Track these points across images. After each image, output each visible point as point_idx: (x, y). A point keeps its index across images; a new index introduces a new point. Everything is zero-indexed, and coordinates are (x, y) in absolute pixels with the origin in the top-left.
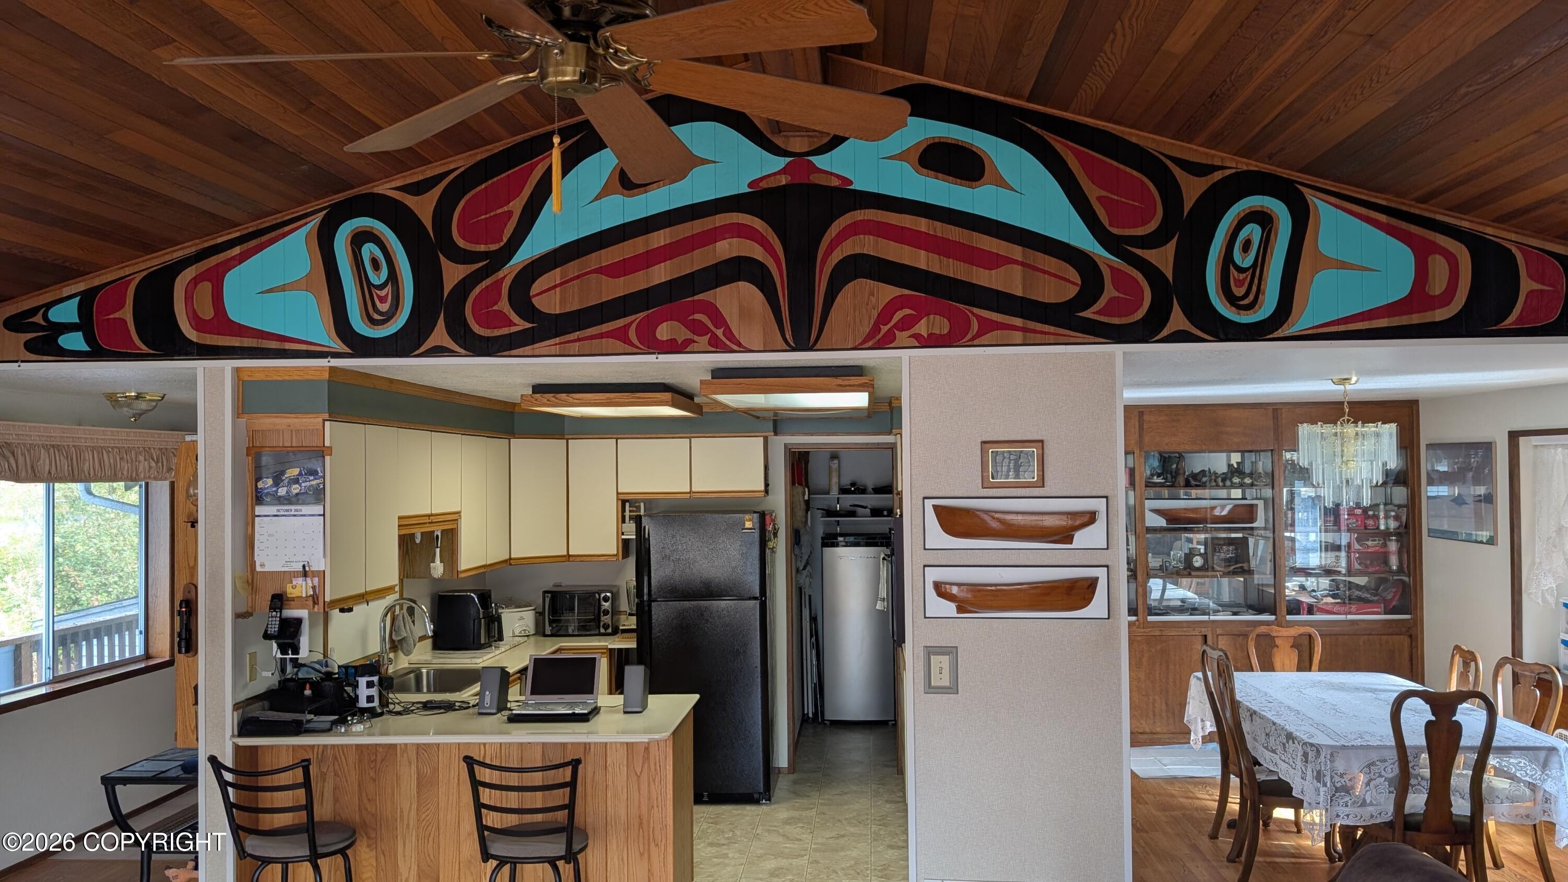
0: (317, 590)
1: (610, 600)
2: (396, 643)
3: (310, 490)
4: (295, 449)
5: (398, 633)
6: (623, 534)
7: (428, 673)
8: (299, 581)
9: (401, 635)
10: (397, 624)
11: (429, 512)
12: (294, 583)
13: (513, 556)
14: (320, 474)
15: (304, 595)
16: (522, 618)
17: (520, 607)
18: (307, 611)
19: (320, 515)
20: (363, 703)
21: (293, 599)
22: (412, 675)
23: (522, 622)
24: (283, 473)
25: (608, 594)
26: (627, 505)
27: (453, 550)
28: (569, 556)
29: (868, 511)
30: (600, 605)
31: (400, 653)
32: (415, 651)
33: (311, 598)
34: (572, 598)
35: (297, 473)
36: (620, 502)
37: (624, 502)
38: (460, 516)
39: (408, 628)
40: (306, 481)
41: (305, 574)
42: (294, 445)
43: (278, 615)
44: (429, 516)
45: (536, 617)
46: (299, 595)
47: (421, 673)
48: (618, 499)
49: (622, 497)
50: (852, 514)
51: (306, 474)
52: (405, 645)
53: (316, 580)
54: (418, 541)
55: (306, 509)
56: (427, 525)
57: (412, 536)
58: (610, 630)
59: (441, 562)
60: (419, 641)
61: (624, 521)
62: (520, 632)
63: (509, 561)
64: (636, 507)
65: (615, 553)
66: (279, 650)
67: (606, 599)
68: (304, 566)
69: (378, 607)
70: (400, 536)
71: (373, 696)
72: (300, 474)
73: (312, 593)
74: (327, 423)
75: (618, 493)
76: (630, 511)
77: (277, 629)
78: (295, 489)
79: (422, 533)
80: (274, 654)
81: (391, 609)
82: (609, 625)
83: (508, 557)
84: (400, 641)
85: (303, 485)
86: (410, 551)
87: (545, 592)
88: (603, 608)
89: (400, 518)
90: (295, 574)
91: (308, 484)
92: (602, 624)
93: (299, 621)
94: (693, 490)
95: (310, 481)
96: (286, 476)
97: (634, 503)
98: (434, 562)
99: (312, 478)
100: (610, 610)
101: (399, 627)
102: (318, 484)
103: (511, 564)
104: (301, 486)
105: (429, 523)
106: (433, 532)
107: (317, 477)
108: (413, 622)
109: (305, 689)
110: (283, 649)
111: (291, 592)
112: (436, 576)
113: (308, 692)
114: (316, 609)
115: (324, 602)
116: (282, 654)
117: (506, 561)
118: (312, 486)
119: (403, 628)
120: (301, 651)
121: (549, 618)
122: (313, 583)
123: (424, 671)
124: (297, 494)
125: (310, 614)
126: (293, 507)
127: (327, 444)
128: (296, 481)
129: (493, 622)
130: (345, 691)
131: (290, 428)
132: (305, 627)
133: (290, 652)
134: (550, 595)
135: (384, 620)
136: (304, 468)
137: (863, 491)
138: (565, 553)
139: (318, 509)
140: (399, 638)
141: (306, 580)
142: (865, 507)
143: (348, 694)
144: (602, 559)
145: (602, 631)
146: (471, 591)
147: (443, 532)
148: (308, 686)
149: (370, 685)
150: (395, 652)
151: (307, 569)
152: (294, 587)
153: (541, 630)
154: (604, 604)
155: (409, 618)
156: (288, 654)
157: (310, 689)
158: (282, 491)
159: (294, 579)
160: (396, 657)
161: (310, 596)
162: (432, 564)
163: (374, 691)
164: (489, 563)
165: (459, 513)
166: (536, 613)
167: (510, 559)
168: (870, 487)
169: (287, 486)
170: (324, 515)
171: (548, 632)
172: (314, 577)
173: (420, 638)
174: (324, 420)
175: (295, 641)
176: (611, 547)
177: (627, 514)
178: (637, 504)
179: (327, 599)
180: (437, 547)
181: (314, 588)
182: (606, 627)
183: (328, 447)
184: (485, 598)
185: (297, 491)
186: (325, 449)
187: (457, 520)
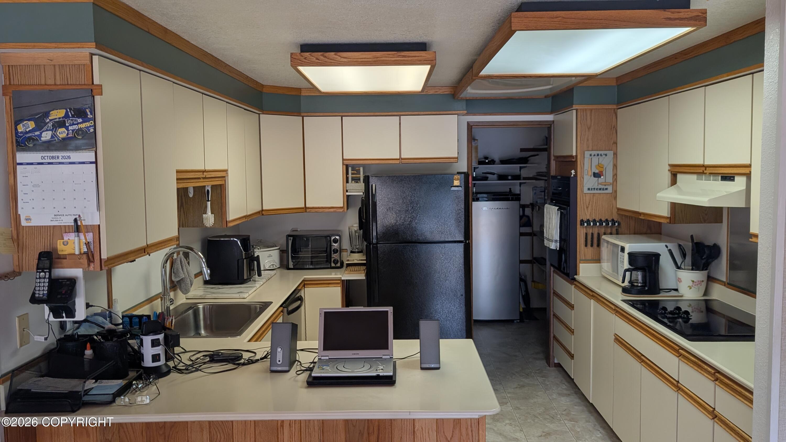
0: (92, 247)
1: (339, 242)
2: (175, 283)
3: (78, 135)
4: (60, 87)
5: (177, 275)
6: (347, 191)
7: (204, 308)
8: (71, 237)
9: (179, 277)
10: (176, 267)
11: (203, 168)
12: (66, 238)
13: (264, 208)
14: (90, 116)
15: (77, 253)
16: (270, 256)
17: (268, 247)
18: (82, 269)
19: (91, 163)
20: (148, 362)
21: (64, 257)
22: (191, 312)
23: (270, 259)
24: (47, 114)
25: (337, 237)
26: (350, 169)
27: (222, 203)
28: (306, 208)
29: (495, 176)
30: (331, 246)
31: (179, 292)
32: (192, 289)
33: (85, 256)
34: (308, 240)
35: (63, 115)
36: (345, 167)
37: (347, 167)
38: (227, 174)
39: (185, 270)
40: (73, 124)
41: (77, 228)
42: (58, 83)
43: (47, 276)
44: (204, 171)
45: (280, 253)
46: (72, 252)
47: (198, 309)
48: (343, 164)
49: (346, 162)
50: (486, 179)
51: (73, 116)
52: (183, 285)
53: (90, 237)
54: (191, 195)
55: (76, 156)
56: (202, 180)
57: (186, 190)
58: (339, 265)
59: (212, 213)
60: (195, 278)
61: (347, 182)
62: (270, 267)
63: (262, 212)
64: (356, 170)
65: (342, 205)
66: (51, 313)
67: (335, 241)
68: (76, 220)
69: (160, 255)
70: (178, 190)
71: (159, 355)
72: (66, 116)
73: (86, 250)
74: (95, 58)
75: (343, 160)
76: (352, 174)
77: (46, 292)
78: (62, 133)
79: (194, 188)
80: (46, 318)
81: (169, 257)
82: (338, 260)
83: (260, 209)
84: (179, 282)
85: (70, 128)
86: (184, 204)
87: (289, 236)
88: (333, 248)
89: (178, 172)
90: (65, 229)
91: (75, 127)
92: (332, 260)
93: (72, 282)
94: (402, 157)
95: (77, 124)
96: (50, 118)
97: (355, 168)
98: (206, 213)
99: (80, 120)
100: (339, 250)
101: (177, 269)
102: (87, 128)
103: (263, 215)
104: (68, 130)
105: (203, 178)
106: (204, 187)
107: (86, 119)
108: (188, 263)
109: (86, 349)
110: (56, 313)
111: (63, 249)
112: (208, 225)
113: (89, 352)
114: (91, 268)
115: (101, 259)
116: (55, 317)
117: (258, 212)
118: (80, 129)
119: (181, 270)
120: (77, 313)
121: (292, 255)
122: (86, 239)
123: (201, 306)
124: (64, 139)
125: (85, 273)
126: (60, 154)
127: (96, 82)
128: (61, 124)
129: (253, 261)
130: (129, 344)
131: (52, 63)
132: (81, 288)
133: (64, 315)
134: (292, 238)
135: (164, 267)
136: (70, 109)
137: (492, 162)
138: (303, 206)
139: (89, 156)
140: (178, 279)
141: (78, 236)
142: (493, 174)
143: (133, 348)
144: (332, 210)
145: (333, 265)
146: (233, 236)
147: (213, 187)
148: (88, 345)
149: (155, 343)
150: (175, 290)
151: (79, 224)
152: (65, 244)
153: (285, 263)
154: (334, 244)
155: (185, 260)
156: (63, 317)
157: (92, 348)
158: (46, 136)
159: (65, 235)
160: (175, 295)
161: (85, 253)
162: (204, 215)
163: (160, 350)
164: (249, 214)
165: (226, 171)
166: (281, 251)
167: (262, 210)
168: (497, 159)
169: (52, 130)
170: (96, 163)
171: (291, 266)
172: (88, 232)
173: (195, 275)
174: (92, 55)
175: (69, 304)
176: (339, 202)
177: (350, 176)
178: (357, 168)
179: (104, 256)
180: (208, 201)
181: (88, 244)
182: (336, 262)
183: (97, 85)
184: (246, 241)
185: (64, 135)
186: (94, 88)
187: (224, 177)
